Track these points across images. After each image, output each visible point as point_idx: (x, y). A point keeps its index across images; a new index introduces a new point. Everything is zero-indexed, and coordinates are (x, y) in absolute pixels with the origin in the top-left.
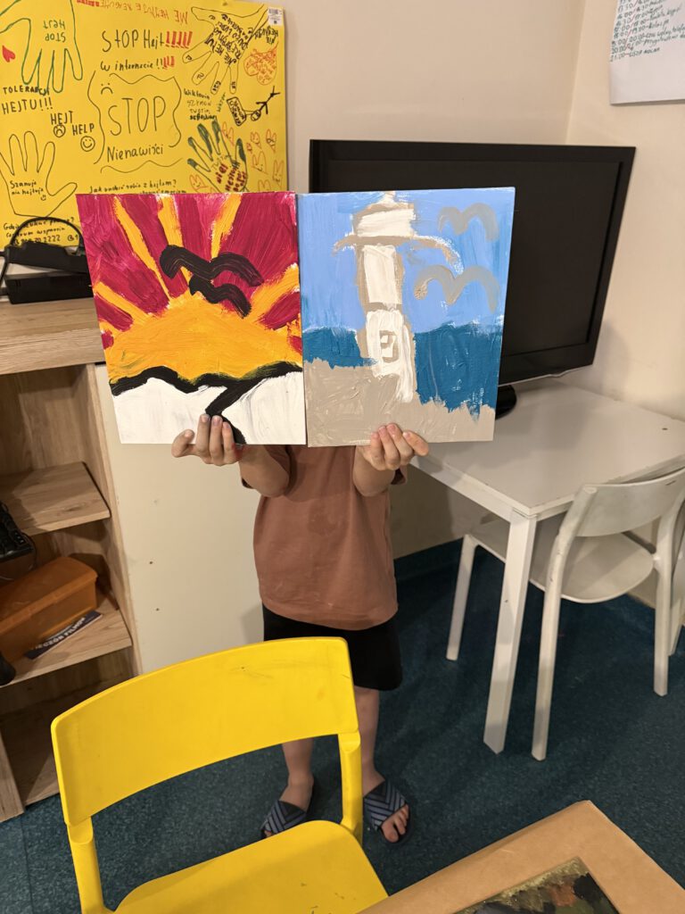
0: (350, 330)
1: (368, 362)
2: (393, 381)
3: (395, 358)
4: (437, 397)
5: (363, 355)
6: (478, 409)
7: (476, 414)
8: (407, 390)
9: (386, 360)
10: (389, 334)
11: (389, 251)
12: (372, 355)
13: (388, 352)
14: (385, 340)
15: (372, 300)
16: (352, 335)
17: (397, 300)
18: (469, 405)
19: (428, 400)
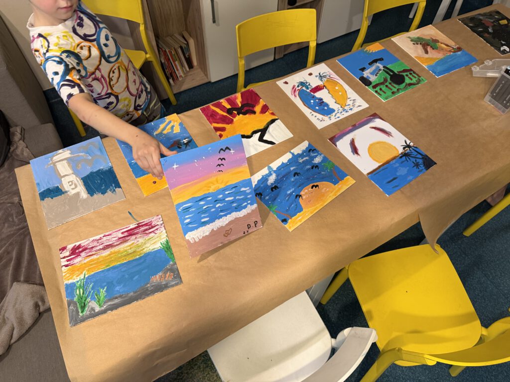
0: (56, 185)
1: (66, 192)
2: (78, 194)
3: (76, 187)
4: (97, 193)
5: (63, 191)
6: (114, 190)
7: (114, 192)
8: (84, 194)
9: (73, 189)
10: (71, 181)
11: (65, 162)
12: (67, 189)
13: (73, 186)
14: (70, 183)
15: (62, 175)
16: (58, 187)
17: (71, 172)
18: (111, 190)
19: (94, 195)
